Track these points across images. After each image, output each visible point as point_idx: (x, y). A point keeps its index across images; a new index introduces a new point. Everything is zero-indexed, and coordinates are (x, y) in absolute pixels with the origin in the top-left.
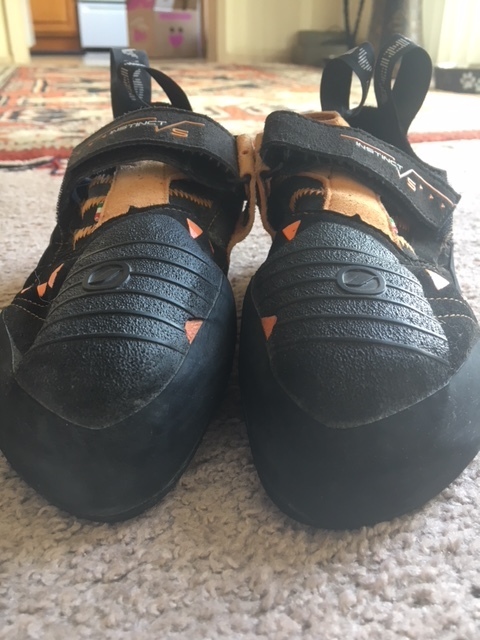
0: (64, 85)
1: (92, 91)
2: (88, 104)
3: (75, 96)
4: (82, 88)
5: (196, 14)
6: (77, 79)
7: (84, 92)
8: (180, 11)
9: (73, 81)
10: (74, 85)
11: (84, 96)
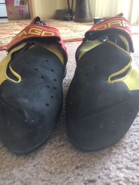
5: (27, 6)
8: (22, 5)
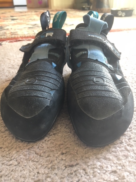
0: (5, 18)
1: (13, 20)
2: (10, 24)
3: (7, 22)
4: (10, 19)
6: (9, 16)
7: (10, 20)
9: (8, 17)
10: (8, 18)
11: (10, 21)
